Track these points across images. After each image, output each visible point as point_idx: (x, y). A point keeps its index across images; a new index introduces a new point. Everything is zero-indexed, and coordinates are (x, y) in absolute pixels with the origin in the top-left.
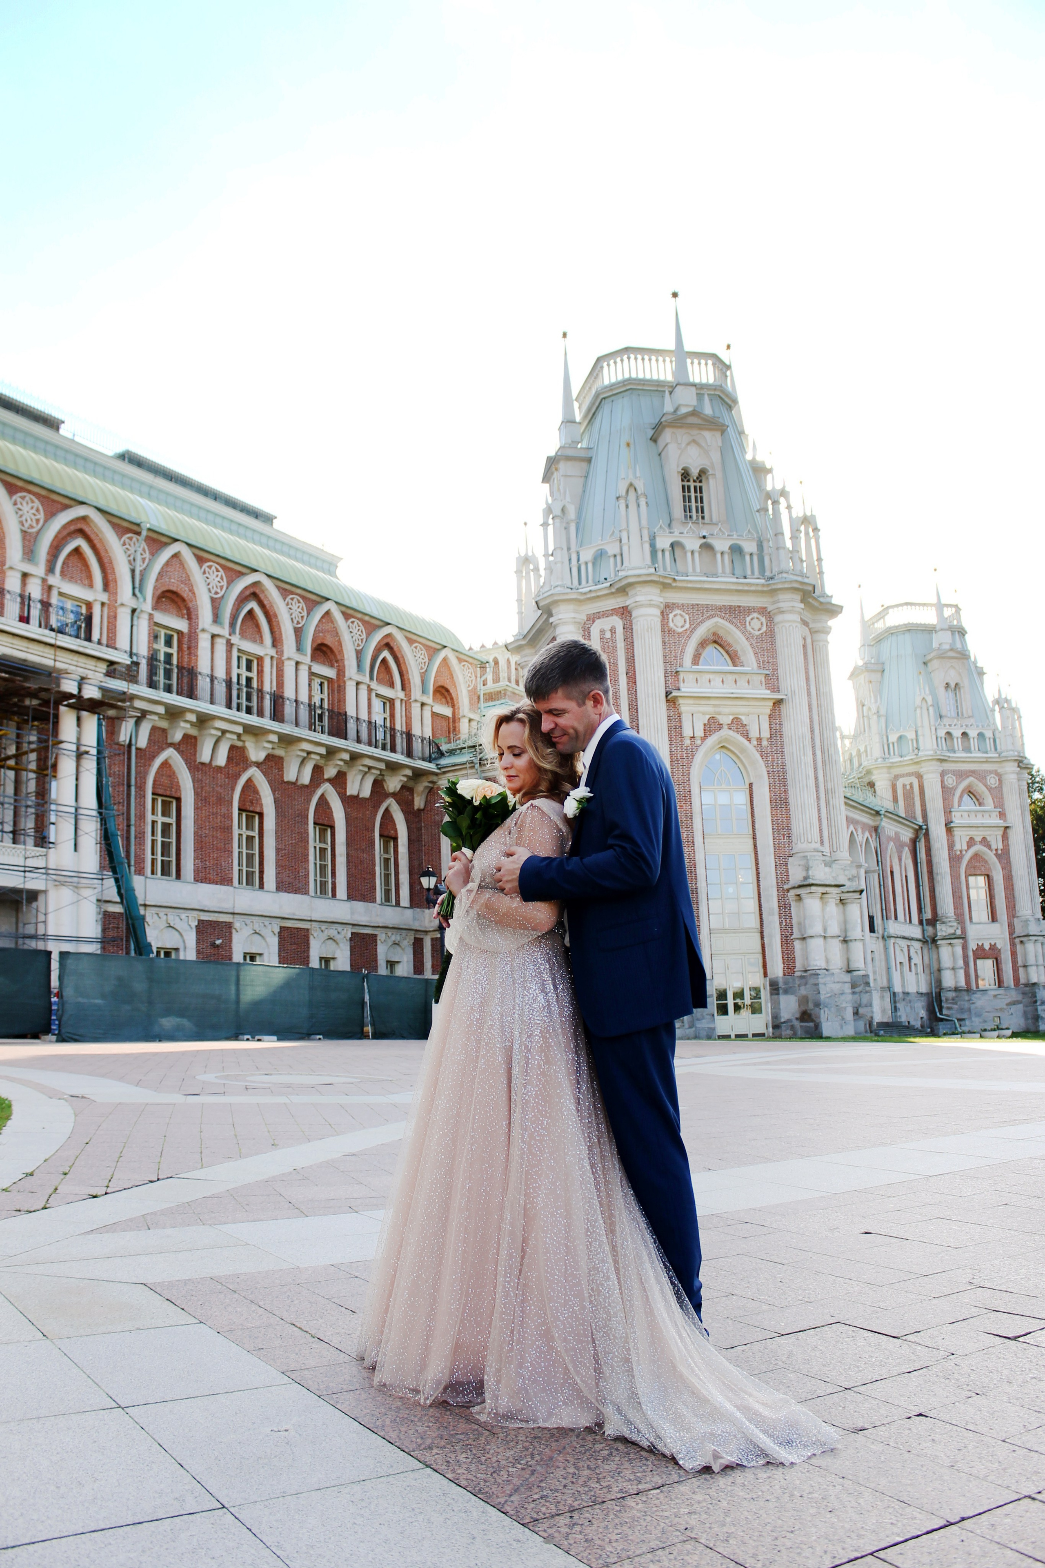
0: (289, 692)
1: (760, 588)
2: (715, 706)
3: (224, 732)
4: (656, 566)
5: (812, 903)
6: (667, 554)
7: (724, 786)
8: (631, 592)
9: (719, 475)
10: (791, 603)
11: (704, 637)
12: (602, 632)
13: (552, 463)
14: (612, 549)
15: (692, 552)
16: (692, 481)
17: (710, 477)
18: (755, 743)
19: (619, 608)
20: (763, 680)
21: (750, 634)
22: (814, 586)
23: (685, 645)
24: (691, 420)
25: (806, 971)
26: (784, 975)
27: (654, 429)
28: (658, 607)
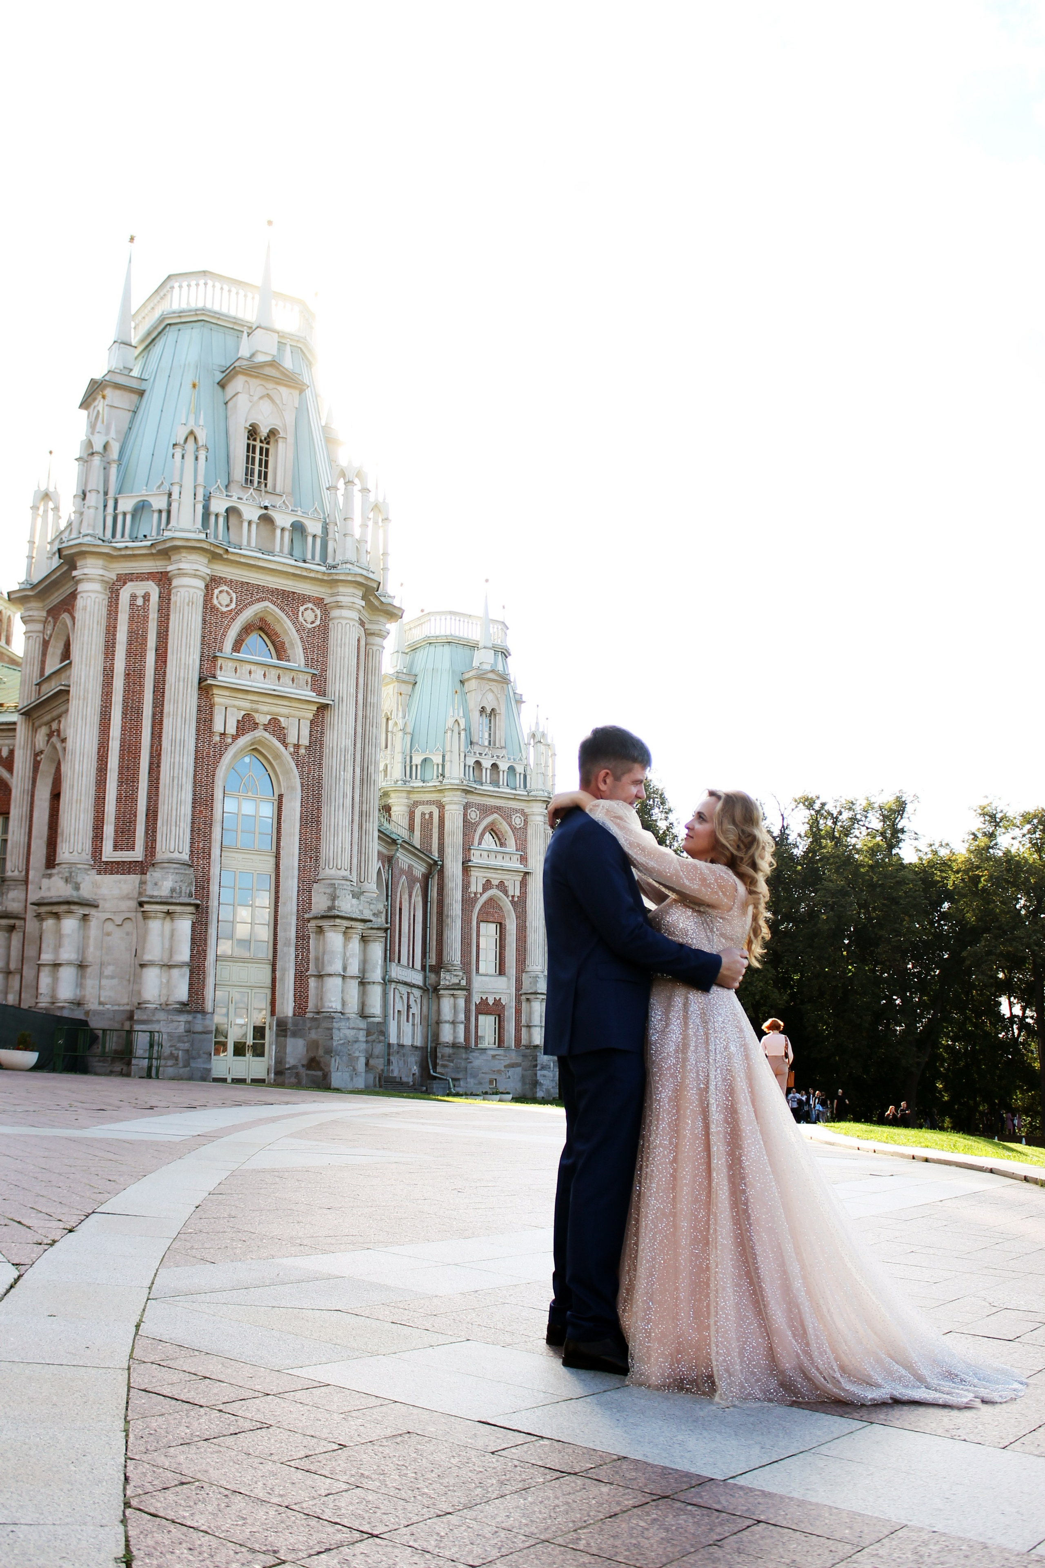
1: (320, 576)
2: (253, 701)
4: (208, 531)
5: (334, 939)
6: (221, 520)
7: (250, 794)
8: (173, 558)
9: (291, 439)
10: (351, 597)
11: (249, 622)
12: (134, 597)
13: (95, 389)
14: (159, 503)
15: (250, 523)
16: (258, 440)
17: (280, 440)
18: (292, 750)
19: (158, 572)
20: (309, 680)
21: (302, 625)
22: (380, 583)
23: (228, 627)
24: (268, 371)
25: (318, 1013)
26: (294, 1015)
27: (223, 372)
28: (203, 578)
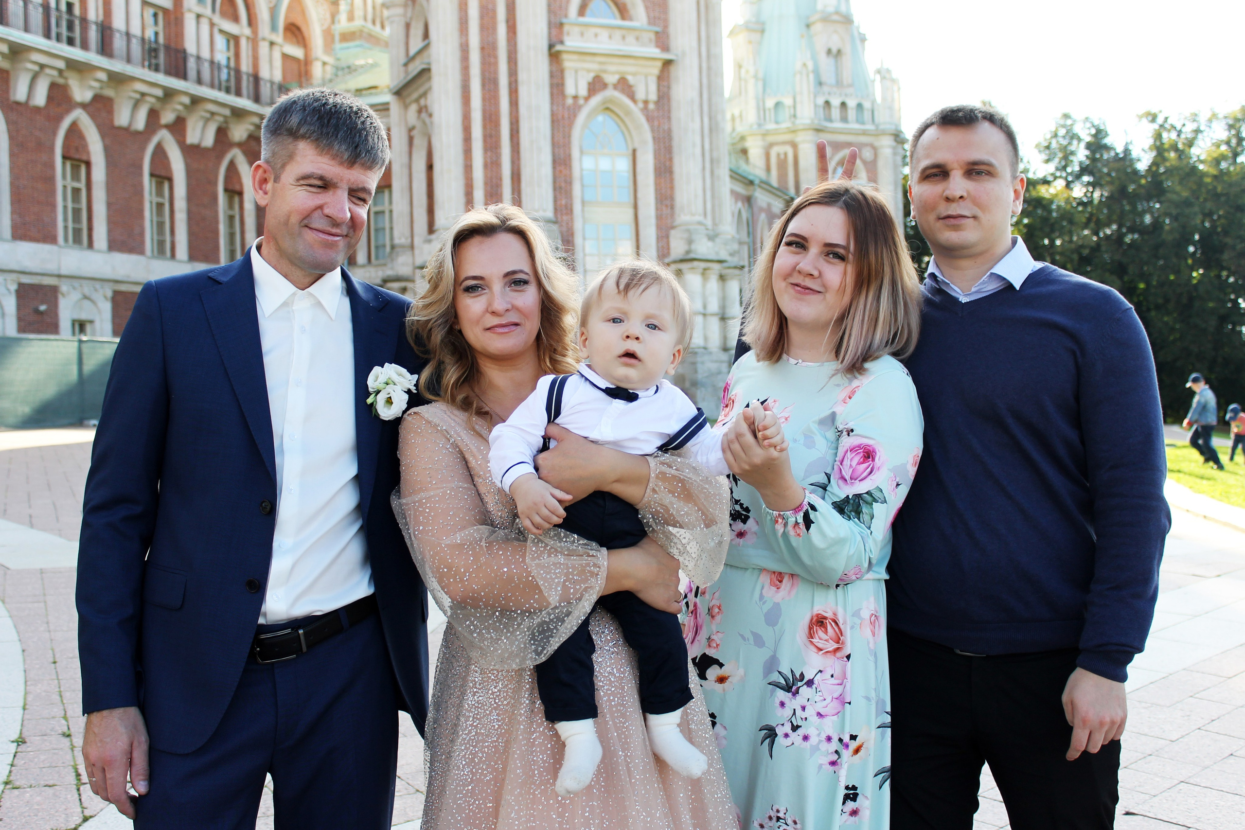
0: (118, 23)
2: (601, 63)
3: (42, 66)
5: (693, 279)
7: (605, 151)
18: (641, 105)
20: (652, 37)
